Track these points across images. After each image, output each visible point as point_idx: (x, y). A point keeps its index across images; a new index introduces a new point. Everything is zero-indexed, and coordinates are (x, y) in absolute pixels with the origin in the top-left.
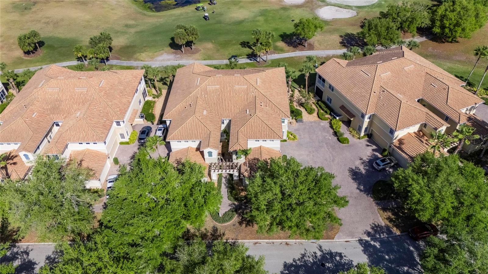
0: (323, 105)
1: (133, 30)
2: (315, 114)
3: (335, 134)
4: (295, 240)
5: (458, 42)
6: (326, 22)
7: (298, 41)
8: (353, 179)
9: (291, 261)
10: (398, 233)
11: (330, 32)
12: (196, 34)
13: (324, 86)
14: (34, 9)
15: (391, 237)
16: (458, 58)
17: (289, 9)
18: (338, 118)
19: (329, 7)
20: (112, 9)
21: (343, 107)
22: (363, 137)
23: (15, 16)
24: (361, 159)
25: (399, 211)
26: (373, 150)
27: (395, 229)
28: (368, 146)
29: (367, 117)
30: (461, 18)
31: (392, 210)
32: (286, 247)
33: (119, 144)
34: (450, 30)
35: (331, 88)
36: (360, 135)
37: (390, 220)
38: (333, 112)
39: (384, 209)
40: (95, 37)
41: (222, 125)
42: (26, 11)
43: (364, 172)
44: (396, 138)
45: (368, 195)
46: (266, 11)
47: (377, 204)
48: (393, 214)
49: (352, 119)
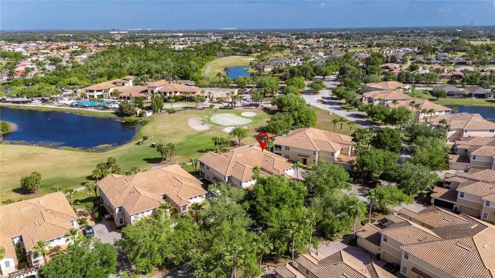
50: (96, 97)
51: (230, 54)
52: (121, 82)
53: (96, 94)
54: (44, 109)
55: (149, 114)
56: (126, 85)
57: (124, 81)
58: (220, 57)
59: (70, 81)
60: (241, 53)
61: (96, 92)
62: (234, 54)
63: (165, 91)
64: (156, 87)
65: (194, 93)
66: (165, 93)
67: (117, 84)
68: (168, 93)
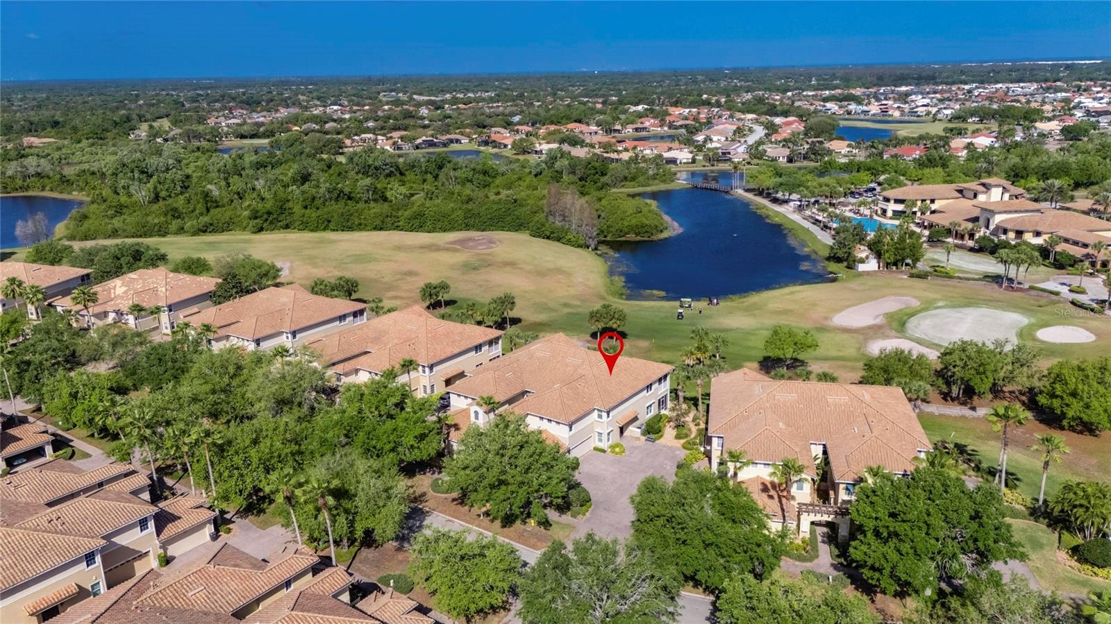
50: (890, 214)
53: (892, 207)
56: (981, 197)
57: (980, 187)
61: (892, 202)
64: (993, 212)
65: (1085, 246)
66: (1005, 231)
67: (964, 192)
68: (1011, 230)
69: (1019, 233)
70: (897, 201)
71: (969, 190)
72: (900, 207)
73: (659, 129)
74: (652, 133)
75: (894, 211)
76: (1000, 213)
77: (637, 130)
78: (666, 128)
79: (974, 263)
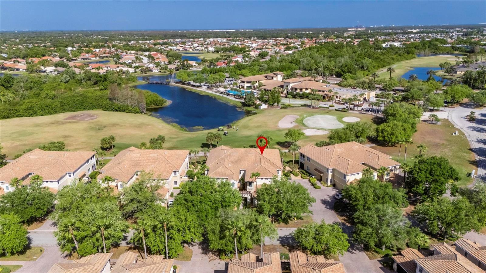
0: (304, 172)
1: (175, 140)
2: (300, 176)
3: (312, 185)
4: (286, 228)
5: (396, 147)
6: (308, 137)
7: (288, 145)
8: (323, 204)
9: (284, 236)
10: (349, 225)
11: (310, 141)
12: (221, 138)
13: (304, 160)
14: (105, 129)
15: (345, 227)
16: (395, 154)
17: (282, 130)
18: (314, 177)
19: (310, 129)
20: (160, 130)
21: (316, 170)
22: (329, 186)
23: (93, 133)
24: (328, 195)
25: (350, 217)
26: (336, 192)
27: (347, 223)
28: (333, 190)
29: (330, 171)
30: (394, 130)
31: (347, 216)
32: (281, 231)
33: (172, 189)
34: (388, 138)
35: (309, 159)
36: (327, 184)
37: (345, 220)
38: (310, 175)
39: (341, 216)
40: (154, 138)
41: (240, 175)
42: (99, 131)
43: (330, 201)
44: (348, 181)
45: (332, 210)
46: (267, 131)
47: (337, 214)
48: (347, 218)
49: (322, 175)
50: (245, 87)
51: (445, 52)
52: (271, 76)
53: (246, 85)
54: (203, 93)
55: (264, 106)
56: (275, 79)
57: (273, 75)
58: (425, 56)
59: (242, 72)
60: (461, 52)
61: (246, 83)
62: (450, 53)
63: (296, 87)
64: (289, 83)
65: (323, 91)
66: (296, 89)
67: (267, 77)
68: (298, 89)
69: (301, 90)
70: (248, 82)
71: (270, 76)
72: (249, 85)
73: (95, 58)
74: (92, 60)
75: (247, 86)
76: (291, 83)
77: (83, 59)
78: (98, 58)
79: (294, 101)
